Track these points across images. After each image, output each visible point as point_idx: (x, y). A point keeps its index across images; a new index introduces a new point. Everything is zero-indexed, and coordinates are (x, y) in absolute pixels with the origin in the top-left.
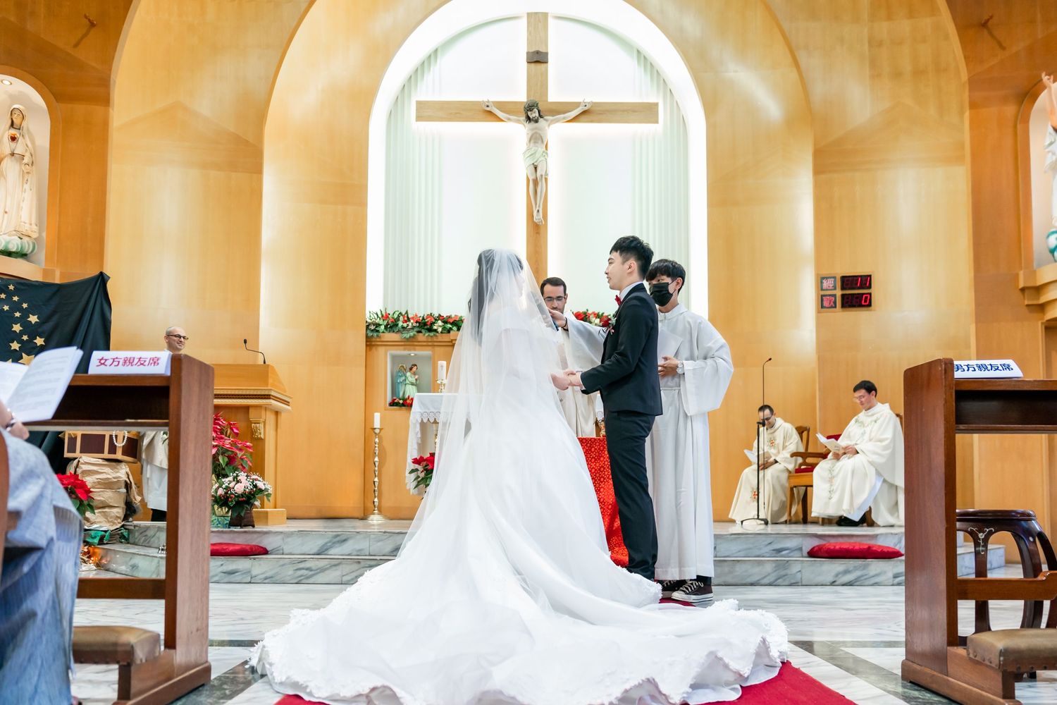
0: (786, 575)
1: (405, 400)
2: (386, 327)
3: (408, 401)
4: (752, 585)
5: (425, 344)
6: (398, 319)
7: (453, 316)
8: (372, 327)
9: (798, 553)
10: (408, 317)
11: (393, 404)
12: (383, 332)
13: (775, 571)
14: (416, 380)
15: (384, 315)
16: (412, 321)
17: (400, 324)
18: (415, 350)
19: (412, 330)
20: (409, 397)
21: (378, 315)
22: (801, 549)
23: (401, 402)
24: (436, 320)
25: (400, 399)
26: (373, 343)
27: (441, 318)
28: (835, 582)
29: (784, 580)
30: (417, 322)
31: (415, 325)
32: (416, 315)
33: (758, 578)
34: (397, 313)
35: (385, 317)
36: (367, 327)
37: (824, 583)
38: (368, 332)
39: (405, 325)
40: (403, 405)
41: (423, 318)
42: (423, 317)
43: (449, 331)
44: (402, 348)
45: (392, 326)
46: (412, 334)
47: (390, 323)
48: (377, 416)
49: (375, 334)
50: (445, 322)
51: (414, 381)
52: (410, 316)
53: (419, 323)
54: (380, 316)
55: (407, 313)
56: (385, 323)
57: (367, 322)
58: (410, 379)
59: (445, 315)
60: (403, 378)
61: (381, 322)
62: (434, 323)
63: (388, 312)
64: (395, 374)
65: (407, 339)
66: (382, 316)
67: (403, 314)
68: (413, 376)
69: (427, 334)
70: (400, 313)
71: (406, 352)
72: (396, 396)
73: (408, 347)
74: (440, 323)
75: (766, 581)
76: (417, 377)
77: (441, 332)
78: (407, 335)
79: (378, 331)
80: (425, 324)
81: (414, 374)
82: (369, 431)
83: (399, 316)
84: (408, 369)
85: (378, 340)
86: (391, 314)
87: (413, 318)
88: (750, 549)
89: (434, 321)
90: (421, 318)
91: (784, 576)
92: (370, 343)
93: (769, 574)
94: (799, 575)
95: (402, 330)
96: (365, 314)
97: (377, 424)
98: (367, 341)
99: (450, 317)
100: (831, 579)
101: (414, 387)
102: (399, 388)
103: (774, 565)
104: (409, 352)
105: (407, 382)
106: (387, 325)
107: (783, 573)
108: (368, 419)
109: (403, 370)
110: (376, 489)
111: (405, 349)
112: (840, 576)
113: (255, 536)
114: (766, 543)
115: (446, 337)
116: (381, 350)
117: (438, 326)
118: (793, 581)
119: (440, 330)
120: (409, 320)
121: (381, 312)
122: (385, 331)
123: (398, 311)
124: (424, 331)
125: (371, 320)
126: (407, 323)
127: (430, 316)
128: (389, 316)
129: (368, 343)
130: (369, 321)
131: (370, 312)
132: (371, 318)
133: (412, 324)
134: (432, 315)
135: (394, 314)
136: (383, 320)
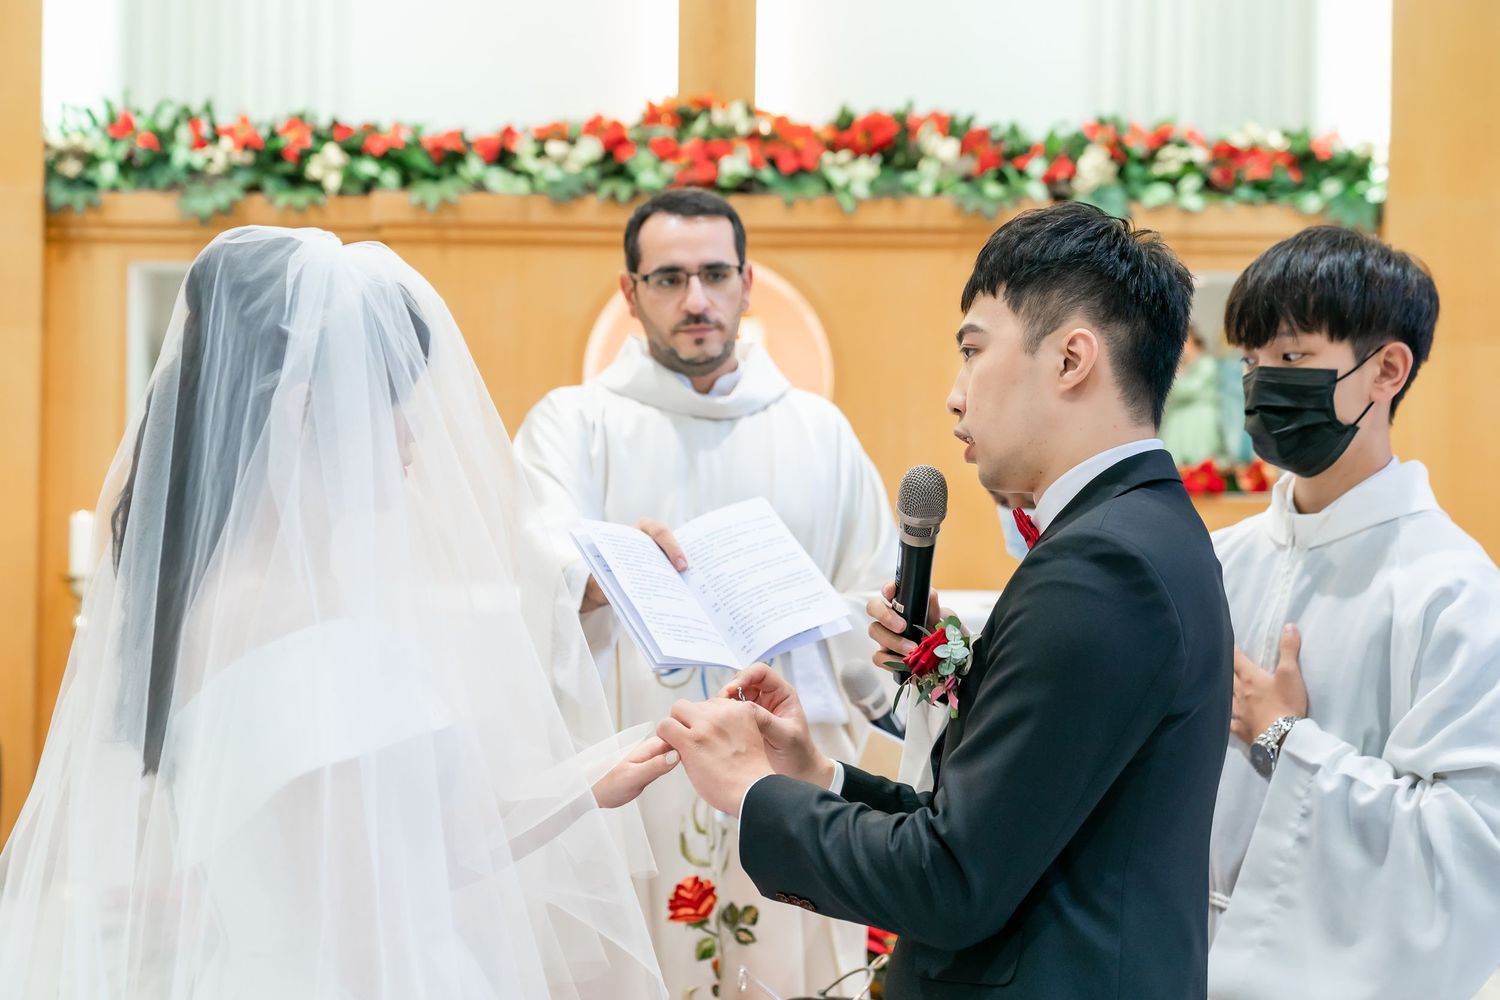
2: (127, 166)
6: (164, 140)
7: (386, 124)
8: (72, 168)
10: (213, 126)
12: (114, 188)
15: (120, 117)
16: (226, 143)
17: (181, 153)
19: (223, 183)
21: (93, 119)
24: (319, 139)
26: (73, 232)
27: (336, 133)
30: (246, 146)
31: (237, 157)
32: (244, 121)
34: (169, 111)
35: (119, 127)
36: (51, 172)
38: (53, 188)
39: (198, 159)
41: (274, 135)
42: (271, 127)
43: (369, 186)
44: (186, 250)
45: (148, 163)
46: (224, 197)
47: (140, 150)
48: (85, 527)
49: (79, 197)
50: (354, 151)
52: (224, 120)
53: (256, 150)
54: (103, 121)
55: (208, 109)
56: (121, 151)
57: (47, 147)
59: (353, 119)
61: (105, 147)
62: (312, 153)
63: (135, 103)
65: (205, 218)
66: (112, 120)
67: (196, 107)
69: (283, 198)
70: (181, 110)
74: (332, 154)
77: (341, 193)
78: (204, 202)
79: (91, 185)
80: (277, 156)
83: (176, 122)
86: (148, 108)
87: (230, 132)
89: (310, 142)
90: (264, 133)
92: (57, 227)
95: (183, 177)
96: (43, 116)
97: (81, 562)
98: (47, 224)
99: (372, 129)
106: (129, 158)
108: (51, 540)
115: (358, 210)
116: (108, 259)
117: (327, 165)
119: (333, 181)
120: (216, 138)
121: (109, 105)
122: (121, 183)
123: (170, 102)
124: (270, 184)
125: (66, 135)
126: (209, 151)
127: (298, 120)
128: (140, 123)
129: (54, 232)
130: (57, 141)
131: (64, 106)
132: (67, 129)
133: (228, 154)
134: (308, 118)
135: (158, 111)
136: (114, 141)
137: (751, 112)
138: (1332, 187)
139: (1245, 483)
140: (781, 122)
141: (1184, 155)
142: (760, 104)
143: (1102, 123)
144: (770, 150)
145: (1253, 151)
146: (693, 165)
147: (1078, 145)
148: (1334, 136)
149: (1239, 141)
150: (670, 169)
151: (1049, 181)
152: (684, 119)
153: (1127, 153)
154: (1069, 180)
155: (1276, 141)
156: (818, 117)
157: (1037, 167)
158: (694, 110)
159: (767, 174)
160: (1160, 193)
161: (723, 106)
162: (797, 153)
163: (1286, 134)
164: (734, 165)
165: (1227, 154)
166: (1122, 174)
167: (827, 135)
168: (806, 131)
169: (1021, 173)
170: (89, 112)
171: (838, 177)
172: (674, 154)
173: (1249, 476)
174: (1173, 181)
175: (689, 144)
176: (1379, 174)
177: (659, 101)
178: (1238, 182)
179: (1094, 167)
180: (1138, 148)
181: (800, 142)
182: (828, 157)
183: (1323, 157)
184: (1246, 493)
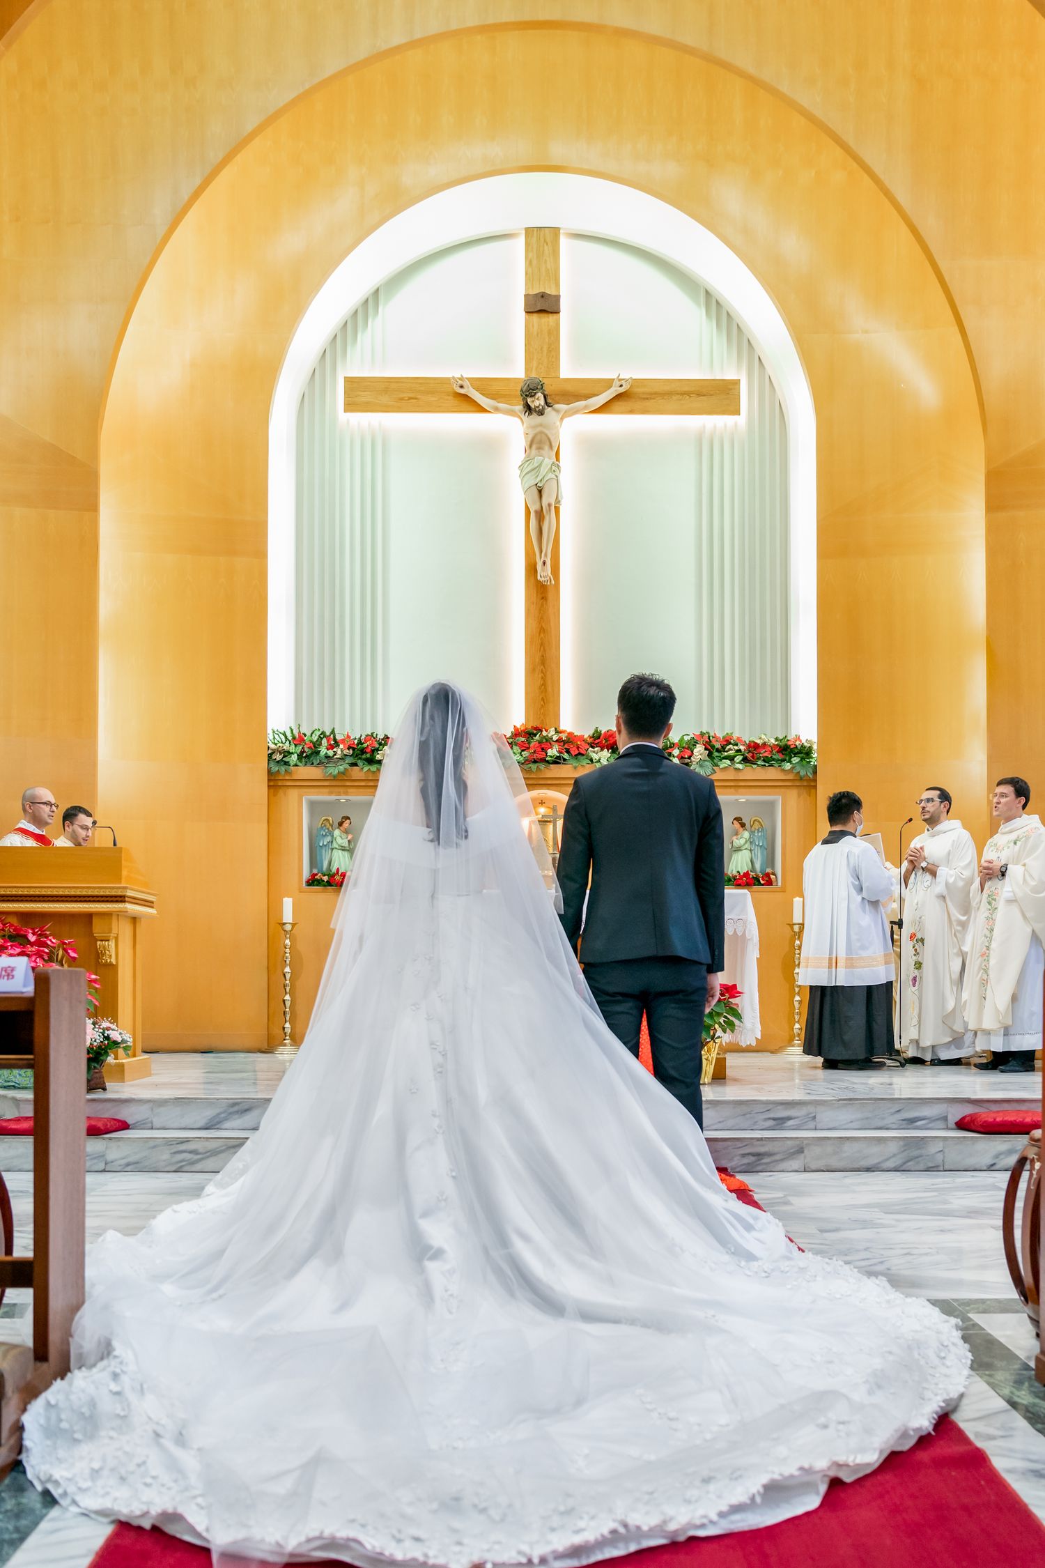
0: (921, 1156)
1: (332, 876)
2: (300, 756)
3: (338, 878)
4: (868, 1170)
5: (363, 784)
6: (317, 745)
8: (278, 757)
9: (941, 1124)
10: (335, 740)
11: (313, 881)
12: (296, 765)
13: (905, 1150)
14: (349, 841)
15: (297, 737)
16: (341, 746)
17: (323, 751)
18: (346, 793)
19: (342, 762)
20: (338, 870)
21: (286, 737)
22: (945, 1119)
23: (326, 878)
24: (380, 744)
25: (324, 876)
26: (280, 784)
28: (993, 1165)
29: (918, 1163)
30: (348, 749)
31: (346, 752)
32: (349, 737)
33: (876, 1161)
34: (318, 733)
35: (298, 740)
36: (270, 756)
37: (978, 1167)
38: (272, 765)
39: (330, 753)
40: (329, 884)
41: (360, 743)
42: (360, 738)
44: (326, 790)
45: (310, 755)
46: (341, 768)
47: (306, 750)
48: (288, 903)
49: (283, 769)
51: (347, 845)
52: (339, 737)
53: (354, 749)
54: (290, 738)
55: (333, 732)
56: (299, 749)
57: (269, 748)
58: (339, 841)
60: (329, 839)
61: (292, 749)
62: (378, 750)
63: (303, 730)
64: (315, 831)
65: (334, 777)
66: (294, 738)
67: (328, 734)
68: (344, 836)
69: (366, 769)
70: (323, 733)
71: (333, 797)
72: (316, 867)
73: (337, 790)
75: (890, 1164)
76: (350, 837)
78: (334, 771)
79: (287, 763)
80: (363, 751)
81: (346, 832)
82: (275, 926)
83: (320, 738)
84: (336, 824)
85: (287, 778)
86: (308, 734)
87: (342, 740)
88: (867, 1118)
89: (377, 746)
90: (356, 742)
91: (917, 1157)
92: (274, 782)
93: (894, 1155)
94: (940, 1157)
95: (326, 760)
96: (266, 734)
97: (288, 916)
98: (269, 780)
100: (989, 1161)
101: (346, 853)
102: (321, 855)
103: (901, 1143)
104: (338, 797)
105: (335, 845)
106: (302, 752)
107: (916, 1153)
108: (273, 908)
109: (327, 828)
110: (287, 1010)
111: (330, 793)
112: (1002, 1157)
113: (108, 1105)
114: (893, 1111)
116: (293, 794)
118: (931, 1165)
120: (337, 743)
121: (292, 731)
122: (299, 764)
123: (319, 730)
124: (360, 763)
125: (276, 744)
126: (335, 750)
127: (372, 736)
128: (305, 738)
129: (272, 784)
130: (273, 746)
131: (274, 732)
132: (276, 742)
133: (342, 751)
134: (375, 736)
135: (314, 732)
136: (296, 745)
137: (557, 732)
138: (795, 760)
139: (762, 882)
140: (570, 734)
141: (736, 748)
142: (562, 728)
143: (702, 734)
144: (566, 746)
145: (764, 744)
146: (535, 752)
147: (694, 743)
148: (798, 738)
149: (759, 741)
150: (525, 754)
151: (681, 758)
152: (529, 734)
153: (713, 747)
154: (689, 758)
155: (773, 741)
156: (587, 733)
157: (676, 752)
158: (535, 732)
159: (566, 756)
160: (728, 762)
161: (546, 731)
162: (578, 748)
163: (777, 739)
164: (553, 752)
165: (754, 747)
166: (710, 755)
167: (590, 740)
168: (581, 738)
169: (670, 754)
170: (284, 734)
171: (595, 757)
172: (528, 748)
173: (763, 879)
174: (732, 759)
175: (532, 745)
176: (815, 755)
177: (518, 726)
178: (759, 758)
179: (699, 751)
180: (718, 745)
181: (579, 743)
182: (591, 749)
183: (792, 747)
184: (763, 885)
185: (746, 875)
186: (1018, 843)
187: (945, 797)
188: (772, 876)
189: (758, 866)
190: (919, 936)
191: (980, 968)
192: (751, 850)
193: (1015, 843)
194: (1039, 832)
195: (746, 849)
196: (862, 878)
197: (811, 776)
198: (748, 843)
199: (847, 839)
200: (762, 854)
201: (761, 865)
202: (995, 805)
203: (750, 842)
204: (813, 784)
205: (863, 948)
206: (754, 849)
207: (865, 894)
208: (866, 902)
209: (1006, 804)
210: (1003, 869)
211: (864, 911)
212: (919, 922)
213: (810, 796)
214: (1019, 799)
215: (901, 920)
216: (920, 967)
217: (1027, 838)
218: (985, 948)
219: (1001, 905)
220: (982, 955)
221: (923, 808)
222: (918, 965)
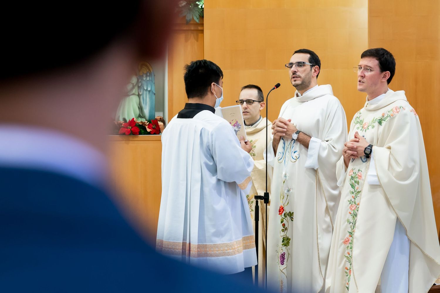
184: (149, 133)
185: (132, 122)
186: (384, 123)
187: (315, 61)
188: (160, 123)
189: (147, 112)
190: (287, 210)
191: (343, 255)
192: (139, 95)
193: (380, 123)
194: (405, 112)
195: (134, 94)
196: (217, 159)
197: (197, 21)
198: (136, 88)
199: (204, 114)
200: (151, 99)
201: (150, 112)
202: (359, 79)
203: (139, 87)
204: (200, 28)
205: (218, 234)
206: (143, 94)
207: (219, 176)
208: (222, 184)
209: (372, 77)
210: (368, 152)
211: (219, 193)
212: (287, 195)
213: (197, 41)
214: (384, 73)
215: (267, 195)
216: (288, 243)
217: (392, 117)
218: (348, 235)
219: (365, 189)
220: (345, 242)
221: (294, 73)
222: (286, 241)
